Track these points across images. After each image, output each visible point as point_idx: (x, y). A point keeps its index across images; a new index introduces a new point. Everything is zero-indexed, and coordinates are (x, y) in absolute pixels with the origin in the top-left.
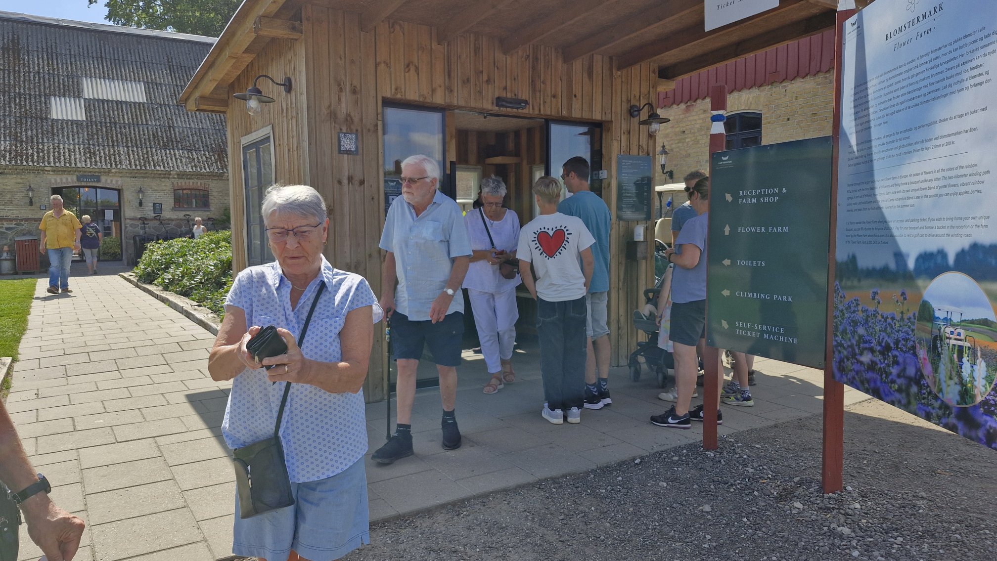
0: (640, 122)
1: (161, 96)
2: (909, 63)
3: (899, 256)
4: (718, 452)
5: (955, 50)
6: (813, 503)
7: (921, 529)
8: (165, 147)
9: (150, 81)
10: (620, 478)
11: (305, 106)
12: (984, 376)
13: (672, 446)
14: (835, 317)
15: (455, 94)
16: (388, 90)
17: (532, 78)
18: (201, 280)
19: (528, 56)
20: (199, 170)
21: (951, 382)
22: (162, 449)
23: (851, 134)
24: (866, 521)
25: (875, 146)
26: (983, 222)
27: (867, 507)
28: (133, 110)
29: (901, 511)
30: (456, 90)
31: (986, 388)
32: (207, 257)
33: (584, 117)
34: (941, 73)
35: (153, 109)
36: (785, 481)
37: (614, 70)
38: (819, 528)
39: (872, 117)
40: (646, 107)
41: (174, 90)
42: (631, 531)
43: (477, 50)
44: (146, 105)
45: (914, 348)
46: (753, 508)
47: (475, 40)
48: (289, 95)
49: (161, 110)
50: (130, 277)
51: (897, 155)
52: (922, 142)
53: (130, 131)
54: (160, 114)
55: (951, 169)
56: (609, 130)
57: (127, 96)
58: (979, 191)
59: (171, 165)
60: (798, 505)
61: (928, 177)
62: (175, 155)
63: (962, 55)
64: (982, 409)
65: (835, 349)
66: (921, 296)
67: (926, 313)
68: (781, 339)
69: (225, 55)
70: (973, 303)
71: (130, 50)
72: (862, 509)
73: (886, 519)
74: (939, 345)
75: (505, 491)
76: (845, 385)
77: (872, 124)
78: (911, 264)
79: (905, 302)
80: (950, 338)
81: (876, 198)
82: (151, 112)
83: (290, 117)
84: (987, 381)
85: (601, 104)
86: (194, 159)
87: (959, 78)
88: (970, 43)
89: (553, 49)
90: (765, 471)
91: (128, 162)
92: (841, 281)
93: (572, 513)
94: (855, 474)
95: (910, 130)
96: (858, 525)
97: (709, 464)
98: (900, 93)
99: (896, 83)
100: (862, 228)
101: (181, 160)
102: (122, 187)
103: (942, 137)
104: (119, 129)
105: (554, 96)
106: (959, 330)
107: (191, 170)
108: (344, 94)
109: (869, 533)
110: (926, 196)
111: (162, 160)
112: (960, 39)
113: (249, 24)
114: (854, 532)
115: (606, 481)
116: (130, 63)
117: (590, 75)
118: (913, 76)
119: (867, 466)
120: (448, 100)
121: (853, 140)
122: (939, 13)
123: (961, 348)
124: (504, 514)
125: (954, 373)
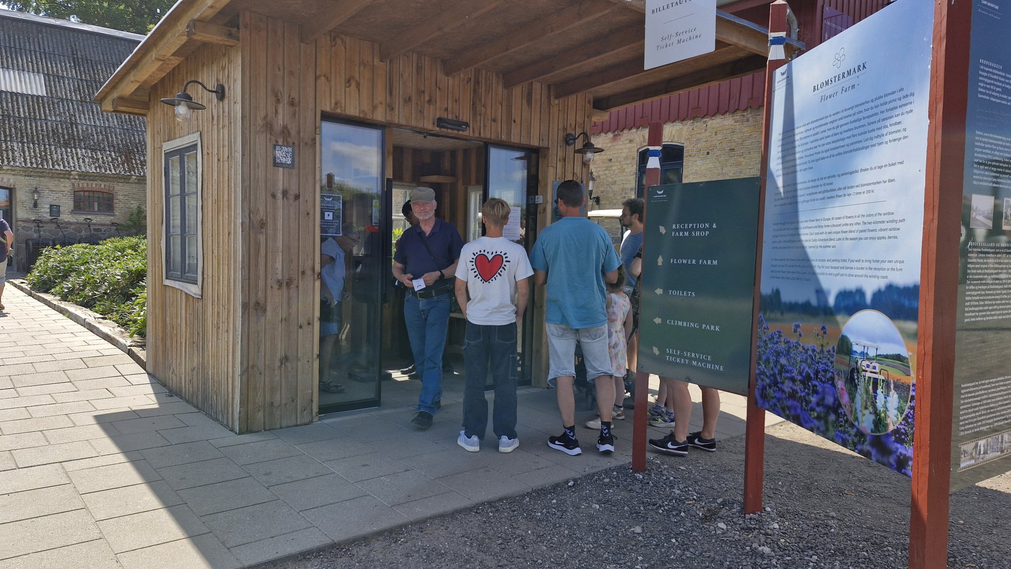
0: (575, 150)
1: (63, 90)
2: (834, 115)
3: (820, 292)
4: (646, 474)
5: (876, 107)
6: (735, 524)
7: (833, 547)
8: (66, 145)
9: (51, 73)
10: (554, 501)
11: (239, 116)
12: (896, 407)
13: (603, 468)
14: (759, 347)
15: (397, 113)
16: (328, 105)
17: (473, 101)
18: (106, 290)
19: (470, 79)
20: (103, 171)
21: (866, 412)
22: (70, 475)
23: (778, 176)
24: (784, 540)
25: (801, 189)
26: (898, 265)
27: (784, 527)
28: (31, 103)
29: (815, 530)
30: (397, 110)
31: (898, 418)
32: (112, 266)
33: (522, 142)
34: (863, 126)
35: (53, 104)
36: (709, 502)
37: (552, 100)
38: (741, 548)
39: (798, 162)
40: (582, 136)
41: (78, 85)
42: (567, 554)
43: (419, 69)
44: (45, 98)
45: (832, 379)
46: (681, 529)
47: (418, 60)
48: (221, 103)
49: (63, 105)
50: (21, 285)
51: (821, 199)
52: (845, 188)
53: (26, 125)
54: (61, 109)
55: (869, 215)
56: (546, 156)
57: (24, 88)
58: (896, 237)
59: (72, 164)
60: (722, 525)
61: (849, 221)
62: (77, 154)
63: (882, 112)
64: (893, 437)
65: (758, 377)
66: (840, 331)
67: (844, 347)
68: (709, 366)
69: (151, 56)
70: (888, 340)
71: (29, 39)
72: (780, 529)
73: (803, 538)
74: (856, 377)
75: (442, 516)
76: (766, 411)
77: (798, 168)
78: (831, 301)
79: (825, 335)
80: (866, 371)
81: (800, 238)
82: (51, 106)
83: (221, 126)
84: (899, 411)
85: (538, 129)
86: (98, 159)
87: (879, 132)
88: (890, 102)
89: (494, 74)
90: (690, 492)
91: (23, 159)
92: (765, 313)
93: (509, 537)
94: (772, 495)
95: (834, 176)
96: (777, 544)
97: (637, 487)
98: (824, 141)
99: (822, 132)
100: (786, 265)
101: (83, 159)
102: (14, 186)
103: (863, 185)
104: (13, 123)
105: (494, 120)
106: (874, 364)
107: (95, 171)
108: (281, 105)
109: (787, 552)
110: (847, 239)
111: (62, 159)
112: (881, 97)
113: (182, 26)
114: (774, 551)
115: (541, 504)
116: (28, 52)
117: (529, 102)
118: (837, 127)
119: (783, 487)
120: (389, 118)
121: (780, 182)
122: (863, 71)
123: (876, 381)
124: (442, 539)
125: (869, 404)
